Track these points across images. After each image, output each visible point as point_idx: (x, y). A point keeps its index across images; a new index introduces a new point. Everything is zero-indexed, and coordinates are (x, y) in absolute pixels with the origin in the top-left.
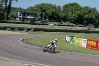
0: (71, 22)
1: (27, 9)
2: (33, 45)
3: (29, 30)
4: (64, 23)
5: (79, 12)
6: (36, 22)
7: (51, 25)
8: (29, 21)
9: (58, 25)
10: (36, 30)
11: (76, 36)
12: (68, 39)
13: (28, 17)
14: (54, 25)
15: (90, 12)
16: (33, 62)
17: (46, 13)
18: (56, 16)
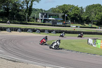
0: (94, 24)
1: (49, 11)
3: (50, 32)
4: (87, 25)
6: (58, 24)
7: (74, 27)
8: (51, 23)
9: (81, 27)
10: (57, 32)
11: (99, 38)
12: (91, 41)
13: (50, 19)
14: (77, 27)
16: (54, 65)
17: (68, 15)
18: (78, 17)
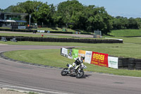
0: (69, 28)
1: (7, 9)
2: (15, 61)
3: (8, 39)
5: (80, 13)
6: (19, 28)
7: (41, 32)
8: (9, 27)
9: (51, 32)
10: (18, 39)
11: (76, 47)
12: (65, 51)
13: (8, 21)
14: (46, 32)
15: (95, 13)
16: (14, 85)
17: (34, 15)
18: (48, 18)
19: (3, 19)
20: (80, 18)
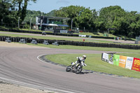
0: (110, 33)
1: (49, 14)
2: (56, 64)
3: (50, 42)
4: (101, 35)
5: (122, 19)
6: (61, 32)
7: (83, 36)
8: (51, 31)
9: (92, 37)
10: (60, 43)
11: (117, 53)
13: (50, 25)
14: (87, 36)
15: (137, 19)
16: (56, 88)
17: (76, 20)
18: (90, 23)
19: (46, 23)
20: (122, 23)
